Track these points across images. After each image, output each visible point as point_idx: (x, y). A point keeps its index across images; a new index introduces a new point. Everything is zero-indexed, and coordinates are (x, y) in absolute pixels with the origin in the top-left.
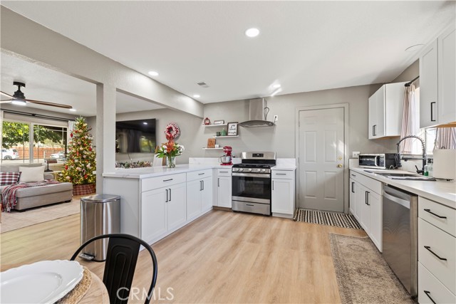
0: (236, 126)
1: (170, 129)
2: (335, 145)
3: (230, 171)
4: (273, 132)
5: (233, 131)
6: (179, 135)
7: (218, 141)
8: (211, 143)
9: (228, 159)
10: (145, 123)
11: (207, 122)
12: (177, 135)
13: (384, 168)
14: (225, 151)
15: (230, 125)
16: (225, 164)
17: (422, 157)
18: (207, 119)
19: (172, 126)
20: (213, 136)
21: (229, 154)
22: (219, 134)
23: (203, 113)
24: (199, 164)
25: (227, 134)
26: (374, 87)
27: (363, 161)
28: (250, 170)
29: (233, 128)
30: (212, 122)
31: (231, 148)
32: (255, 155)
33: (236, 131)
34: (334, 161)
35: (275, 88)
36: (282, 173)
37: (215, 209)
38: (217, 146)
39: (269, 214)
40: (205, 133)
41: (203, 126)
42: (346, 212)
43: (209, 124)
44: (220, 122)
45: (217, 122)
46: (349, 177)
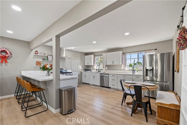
2: (79, 66)
5: (51, 59)
7: (42, 63)
8: (38, 63)
12: (10, 57)
18: (37, 51)
20: (40, 60)
25: (48, 60)
26: (87, 54)
29: (50, 57)
30: (39, 53)
33: (52, 59)
40: (34, 58)
41: (33, 54)
43: (37, 54)
44: (43, 54)
45: (42, 54)
46: (82, 74)
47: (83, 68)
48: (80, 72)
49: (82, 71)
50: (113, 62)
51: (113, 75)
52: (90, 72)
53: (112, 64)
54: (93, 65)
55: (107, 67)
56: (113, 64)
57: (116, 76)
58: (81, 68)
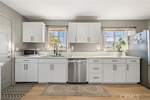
34: (5, 54)
46: (15, 63)
47: (17, 49)
48: (10, 59)
49: (16, 55)
50: (89, 39)
51: (96, 60)
52: (37, 56)
53: (87, 42)
54: (45, 43)
55: (73, 48)
56: (89, 42)
57: (101, 61)
58: (13, 49)
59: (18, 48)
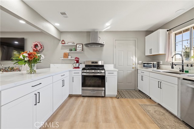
0: (81, 46)
1: (36, 46)
2: (132, 58)
3: (81, 72)
4: (102, 50)
5: (80, 49)
6: (43, 49)
7: (70, 54)
8: (66, 55)
9: (77, 64)
10: (16, 43)
11: (63, 42)
12: (41, 50)
13: (156, 69)
14: (76, 60)
15: (78, 45)
16: (76, 68)
17: (181, 64)
18: (63, 41)
19: (38, 44)
20: (67, 51)
21: (78, 62)
22: (71, 50)
23: (60, 36)
24: (57, 68)
25: (76, 51)
27: (145, 65)
28: (93, 71)
29: (80, 47)
30: (66, 43)
31: (78, 58)
32: (93, 62)
33: (81, 49)
34: (131, 66)
35: (108, 25)
36: (111, 73)
37: (71, 96)
38: (69, 57)
39: (104, 96)
40: (62, 49)
41: (60, 45)
42: (136, 90)
43: (64, 44)
44: (71, 43)
45: (69, 43)
46: (138, 73)
58: (136, 62)
59: (141, 62)
